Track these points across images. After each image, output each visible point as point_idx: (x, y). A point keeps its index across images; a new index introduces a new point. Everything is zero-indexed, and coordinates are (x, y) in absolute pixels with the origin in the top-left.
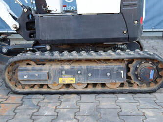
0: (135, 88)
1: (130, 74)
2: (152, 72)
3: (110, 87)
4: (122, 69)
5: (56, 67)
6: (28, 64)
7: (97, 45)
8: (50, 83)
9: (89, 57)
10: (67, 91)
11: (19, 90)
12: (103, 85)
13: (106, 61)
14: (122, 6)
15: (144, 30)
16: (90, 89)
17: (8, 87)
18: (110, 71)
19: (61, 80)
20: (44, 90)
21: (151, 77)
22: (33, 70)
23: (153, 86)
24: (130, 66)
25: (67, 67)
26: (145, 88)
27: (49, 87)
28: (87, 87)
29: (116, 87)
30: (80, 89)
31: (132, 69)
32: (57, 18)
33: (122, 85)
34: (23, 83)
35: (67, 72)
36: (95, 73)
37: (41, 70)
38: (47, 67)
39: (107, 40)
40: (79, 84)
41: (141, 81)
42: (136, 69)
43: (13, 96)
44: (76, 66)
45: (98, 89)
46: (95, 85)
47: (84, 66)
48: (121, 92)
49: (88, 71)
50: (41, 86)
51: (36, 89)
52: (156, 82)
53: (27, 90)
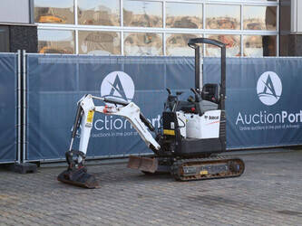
0: (230, 175)
2: (238, 166)
4: (226, 165)
5: (199, 166)
8: (196, 174)
10: (204, 178)
11: (184, 179)
12: (218, 174)
14: (219, 134)
16: (212, 177)
18: (222, 167)
19: (201, 173)
22: (190, 168)
26: (234, 175)
27: (195, 177)
29: (223, 175)
32: (187, 142)
34: (185, 175)
35: (204, 168)
37: (193, 168)
40: (208, 174)
41: (233, 172)
44: (207, 165)
47: (211, 165)
49: (213, 167)
50: (191, 177)
51: (189, 179)
52: (240, 172)
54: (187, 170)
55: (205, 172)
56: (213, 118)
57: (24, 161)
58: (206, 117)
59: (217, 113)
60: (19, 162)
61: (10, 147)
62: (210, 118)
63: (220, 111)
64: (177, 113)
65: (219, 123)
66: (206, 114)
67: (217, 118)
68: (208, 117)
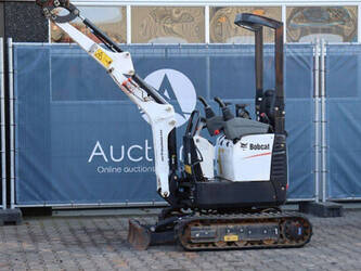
0: (287, 244)
1: (282, 233)
2: (300, 230)
3: (267, 244)
4: (276, 227)
7: (246, 209)
8: (216, 240)
10: (231, 246)
11: (189, 247)
12: (261, 242)
14: (271, 175)
15: (289, 200)
16: (249, 245)
17: (182, 246)
18: (267, 229)
19: (226, 239)
20: (211, 247)
21: (299, 234)
22: (203, 229)
23: (301, 242)
25: (231, 226)
26: (294, 244)
27: (214, 245)
28: (246, 245)
29: (271, 244)
30: (241, 245)
31: (283, 228)
32: (212, 186)
34: (194, 241)
35: (232, 231)
36: (254, 231)
37: (209, 229)
38: (214, 228)
39: (254, 204)
40: (242, 241)
41: (292, 239)
42: (287, 227)
43: (187, 253)
44: (239, 226)
45: (254, 245)
46: (252, 242)
47: (245, 225)
48: (277, 248)
49: (249, 229)
50: (207, 244)
51: (203, 247)
52: (303, 239)
53: (196, 248)
54: (197, 233)
55: (234, 238)
57: (13, 206)
58: (243, 145)
59: (269, 139)
60: (4, 206)
62: (252, 147)
63: (273, 135)
64: (195, 138)
65: (270, 156)
66: (244, 140)
67: (267, 147)
68: (248, 146)
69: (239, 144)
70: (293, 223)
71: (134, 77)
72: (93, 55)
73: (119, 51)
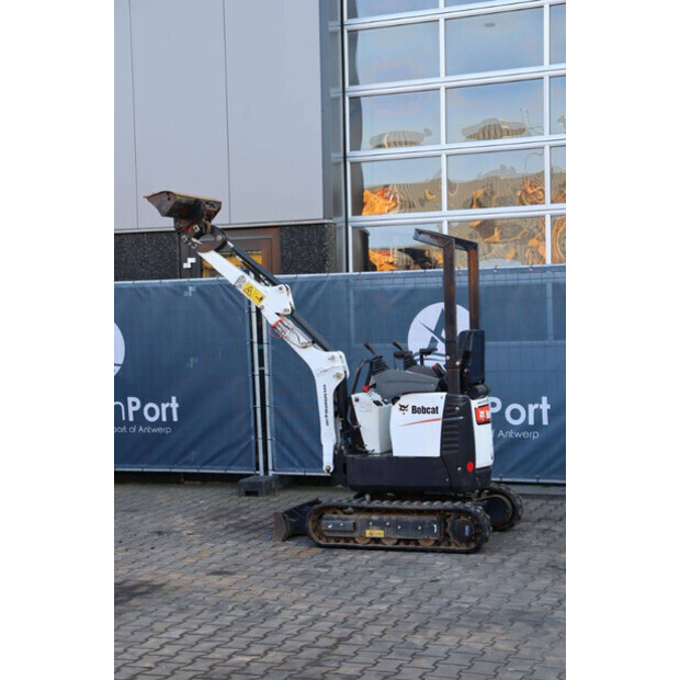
0: (453, 547)
1: (448, 530)
2: (467, 528)
3: (423, 544)
4: (435, 522)
5: (363, 517)
6: (335, 513)
8: (356, 535)
9: (400, 507)
10: (375, 545)
11: (322, 542)
12: (416, 542)
13: (420, 512)
14: (442, 449)
16: (402, 545)
17: (311, 538)
18: (423, 524)
19: (368, 533)
20: (351, 544)
21: (467, 533)
22: (338, 519)
23: (473, 546)
24: (448, 520)
25: (375, 517)
27: (355, 542)
28: (397, 544)
29: (429, 545)
30: (389, 544)
31: (449, 525)
33: (437, 543)
34: (327, 534)
35: (375, 523)
36: (405, 525)
37: (346, 519)
38: (354, 518)
40: (387, 538)
41: (459, 539)
42: (453, 524)
44: (385, 517)
45: (408, 545)
46: (407, 541)
47: (394, 517)
48: (433, 551)
49: (397, 523)
50: (347, 540)
51: (342, 543)
53: (332, 543)
54: (330, 524)
55: (378, 533)
56: (424, 410)
57: (271, 473)
58: (403, 408)
59: (438, 399)
60: (261, 472)
61: (244, 445)
62: (415, 410)
63: (444, 394)
64: (353, 397)
65: (440, 423)
66: (404, 400)
67: (435, 410)
68: (410, 409)
69: (397, 406)
70: (462, 518)
71: (291, 316)
72: (241, 290)
73: (274, 284)
